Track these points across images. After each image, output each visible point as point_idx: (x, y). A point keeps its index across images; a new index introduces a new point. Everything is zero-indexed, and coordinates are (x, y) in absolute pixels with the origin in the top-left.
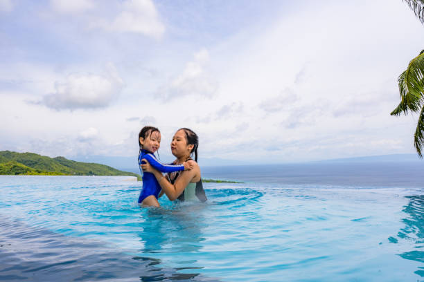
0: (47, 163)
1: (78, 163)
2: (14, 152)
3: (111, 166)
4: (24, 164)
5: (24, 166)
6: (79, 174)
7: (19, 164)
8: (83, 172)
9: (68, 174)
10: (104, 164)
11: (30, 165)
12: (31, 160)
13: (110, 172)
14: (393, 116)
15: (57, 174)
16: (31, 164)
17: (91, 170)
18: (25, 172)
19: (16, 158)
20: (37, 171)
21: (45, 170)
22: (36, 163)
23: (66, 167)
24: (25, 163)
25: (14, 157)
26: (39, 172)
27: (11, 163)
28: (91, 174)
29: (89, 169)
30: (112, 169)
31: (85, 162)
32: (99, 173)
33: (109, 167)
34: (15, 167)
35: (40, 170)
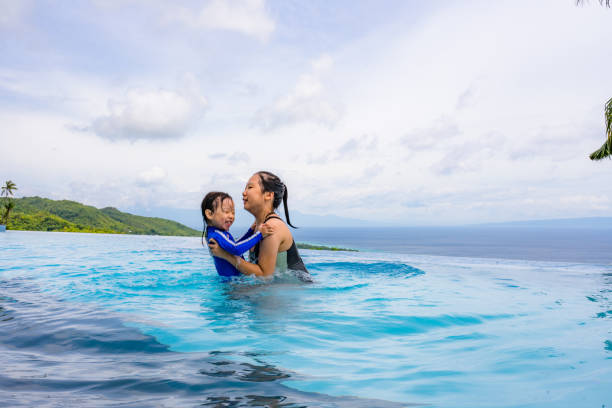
0: (91, 216)
1: (136, 217)
2: (46, 199)
3: (182, 223)
4: (60, 216)
5: (60, 219)
6: (136, 233)
7: (52, 217)
8: (142, 230)
9: (121, 231)
10: (172, 219)
11: (67, 218)
12: (70, 210)
13: (180, 231)
14: (594, 161)
15: (106, 232)
16: (71, 216)
17: (154, 228)
18: (61, 227)
19: (49, 208)
20: (78, 226)
21: (89, 227)
22: (77, 215)
23: (118, 223)
24: (60, 214)
25: (46, 205)
26: (81, 229)
27: (42, 214)
28: (153, 232)
29: (150, 227)
30: (183, 227)
31: (145, 216)
32: (163, 232)
33: (178, 225)
34: (47, 219)
35: (82, 225)
